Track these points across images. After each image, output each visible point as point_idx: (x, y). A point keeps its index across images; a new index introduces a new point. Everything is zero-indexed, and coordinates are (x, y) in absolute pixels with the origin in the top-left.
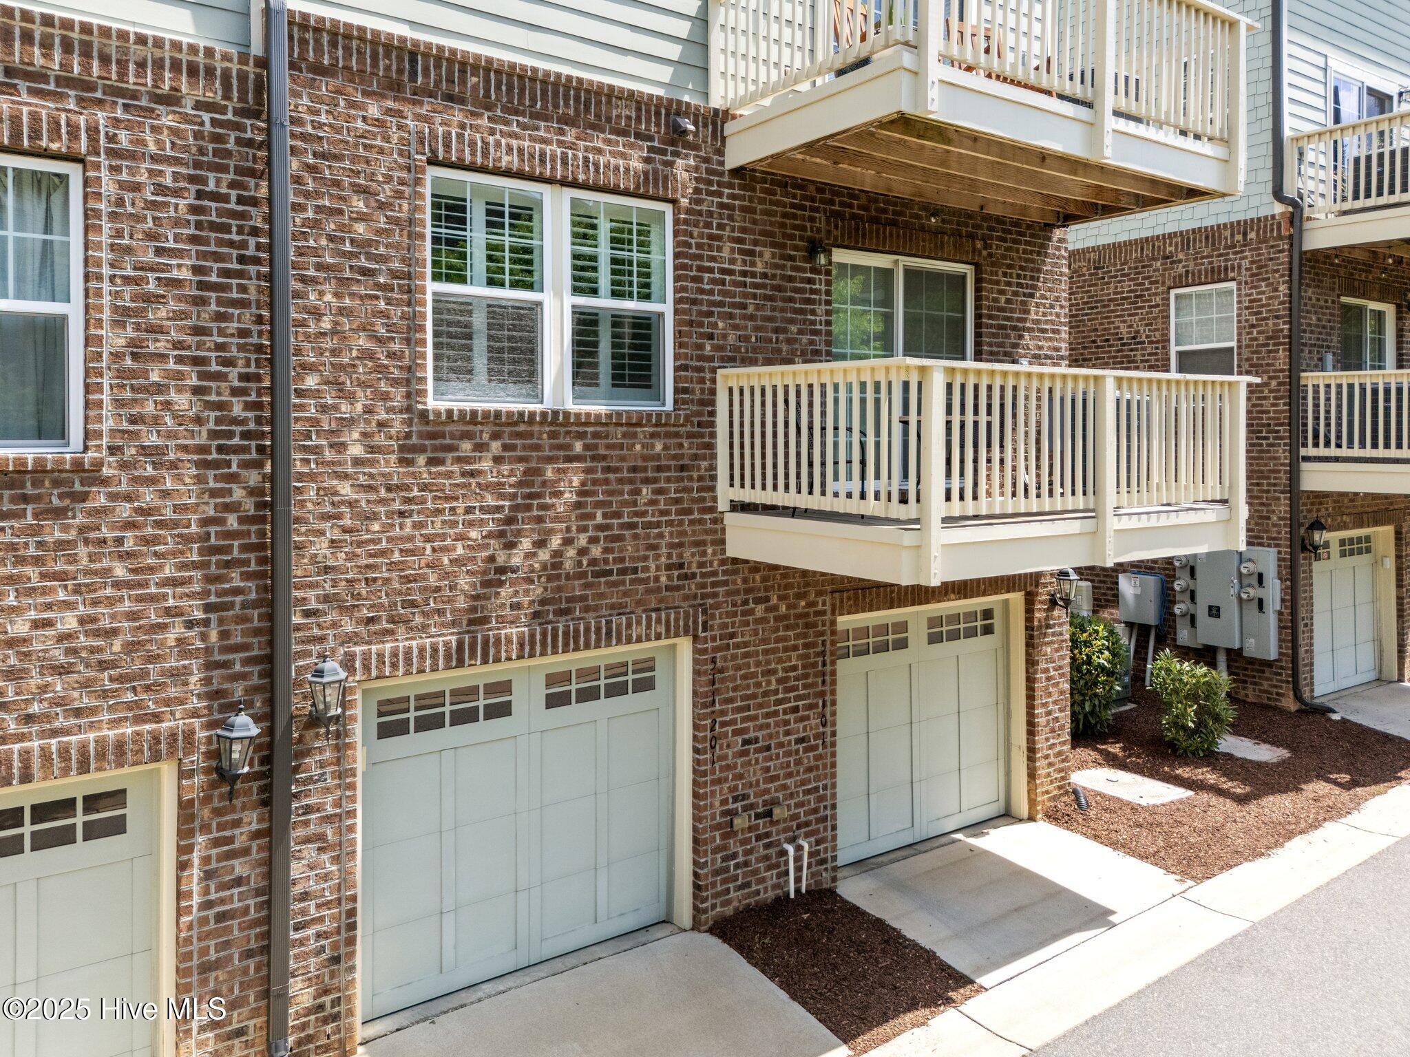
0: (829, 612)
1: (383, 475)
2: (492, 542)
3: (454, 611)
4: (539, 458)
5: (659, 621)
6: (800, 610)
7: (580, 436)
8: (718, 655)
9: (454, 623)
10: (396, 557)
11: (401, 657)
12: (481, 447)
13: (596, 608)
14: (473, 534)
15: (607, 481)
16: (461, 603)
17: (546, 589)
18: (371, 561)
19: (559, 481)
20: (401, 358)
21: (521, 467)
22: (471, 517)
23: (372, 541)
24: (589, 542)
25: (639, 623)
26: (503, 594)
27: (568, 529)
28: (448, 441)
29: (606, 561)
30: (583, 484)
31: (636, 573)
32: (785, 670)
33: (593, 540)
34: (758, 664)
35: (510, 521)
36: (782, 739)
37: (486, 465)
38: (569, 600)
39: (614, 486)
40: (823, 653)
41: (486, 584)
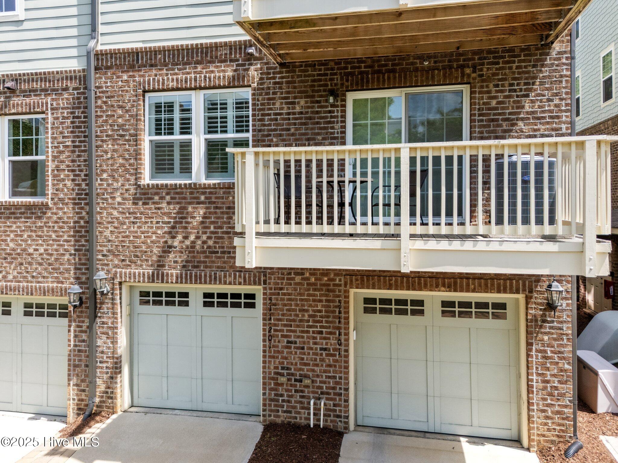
0: (343, 285)
1: (127, 208)
2: (166, 235)
3: (152, 261)
4: (185, 202)
5: (240, 276)
6: (324, 282)
7: (204, 193)
8: (273, 297)
9: (152, 265)
10: (132, 238)
11: (132, 275)
12: (162, 198)
13: (210, 267)
14: (159, 232)
15: (216, 213)
16: (155, 258)
17: (188, 256)
18: (123, 239)
19: (194, 212)
20: (133, 166)
21: (178, 206)
22: (158, 225)
23: (123, 232)
24: (207, 239)
25: (230, 276)
26: (171, 256)
27: (198, 233)
28: (150, 196)
29: (215, 247)
30: (205, 213)
31: (230, 254)
32: (314, 311)
33: (209, 238)
34: (297, 305)
35: (173, 227)
36: (311, 345)
37: (164, 205)
38: (198, 262)
39: (219, 215)
40: (339, 307)
41: (164, 252)
